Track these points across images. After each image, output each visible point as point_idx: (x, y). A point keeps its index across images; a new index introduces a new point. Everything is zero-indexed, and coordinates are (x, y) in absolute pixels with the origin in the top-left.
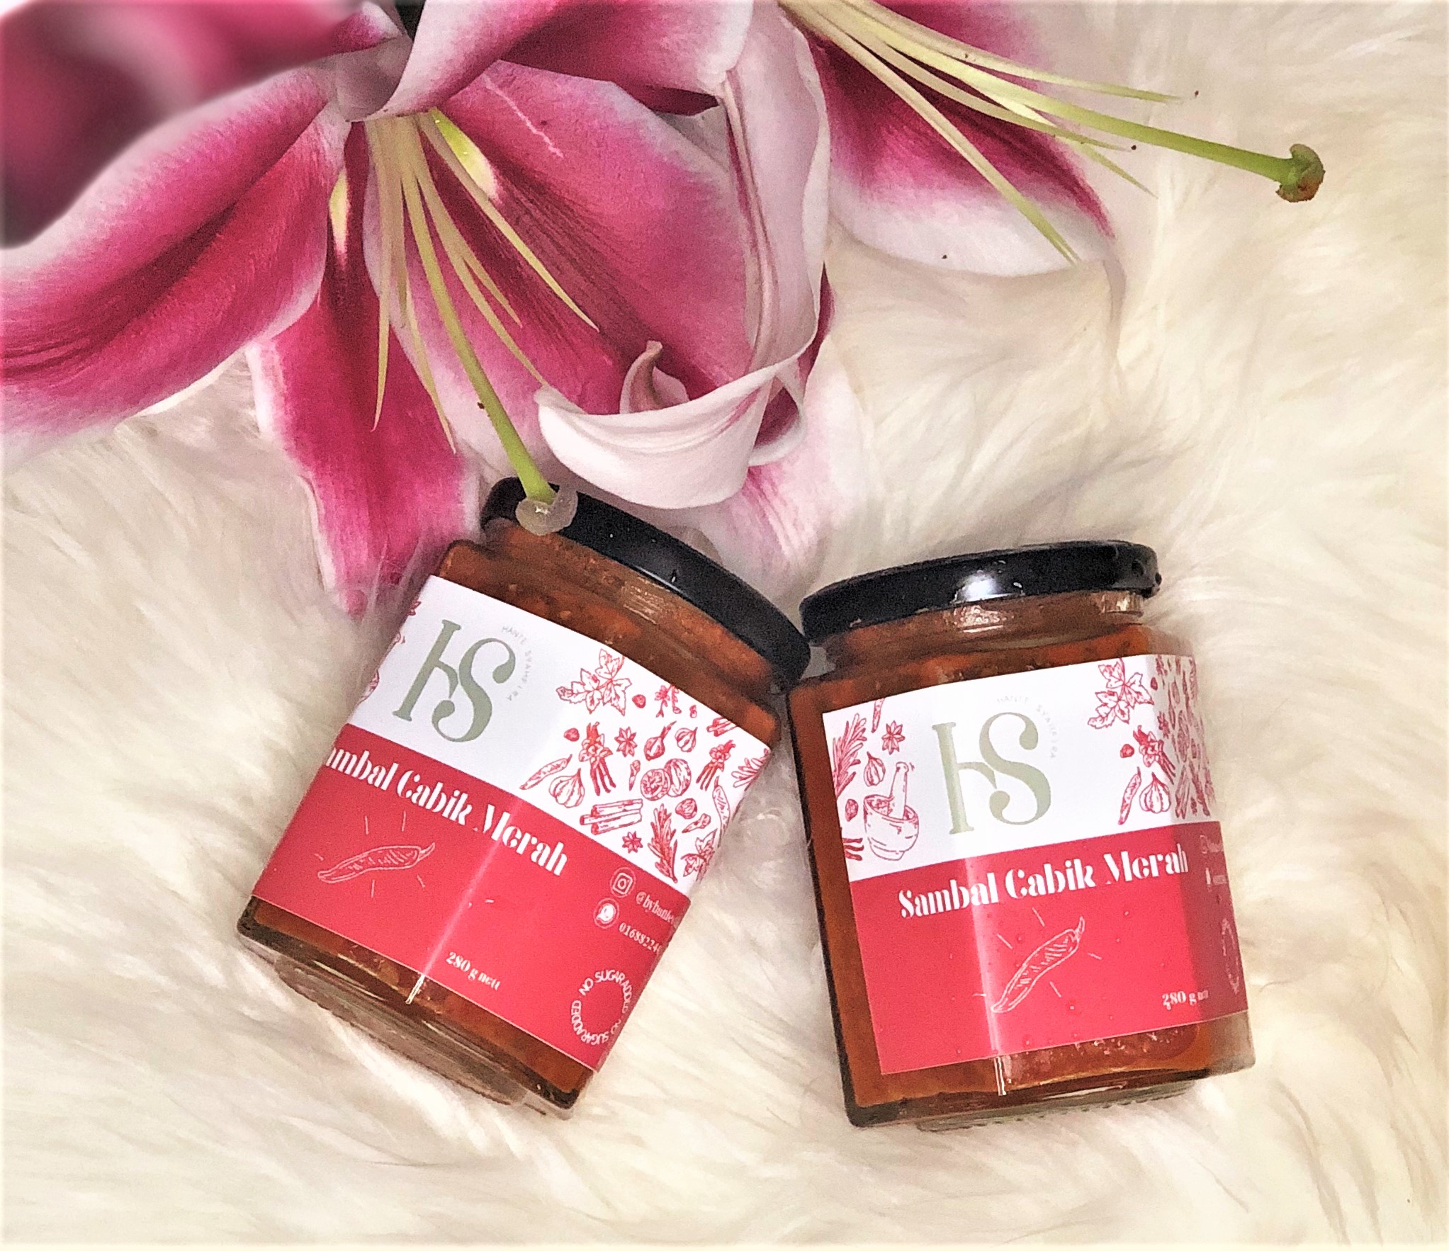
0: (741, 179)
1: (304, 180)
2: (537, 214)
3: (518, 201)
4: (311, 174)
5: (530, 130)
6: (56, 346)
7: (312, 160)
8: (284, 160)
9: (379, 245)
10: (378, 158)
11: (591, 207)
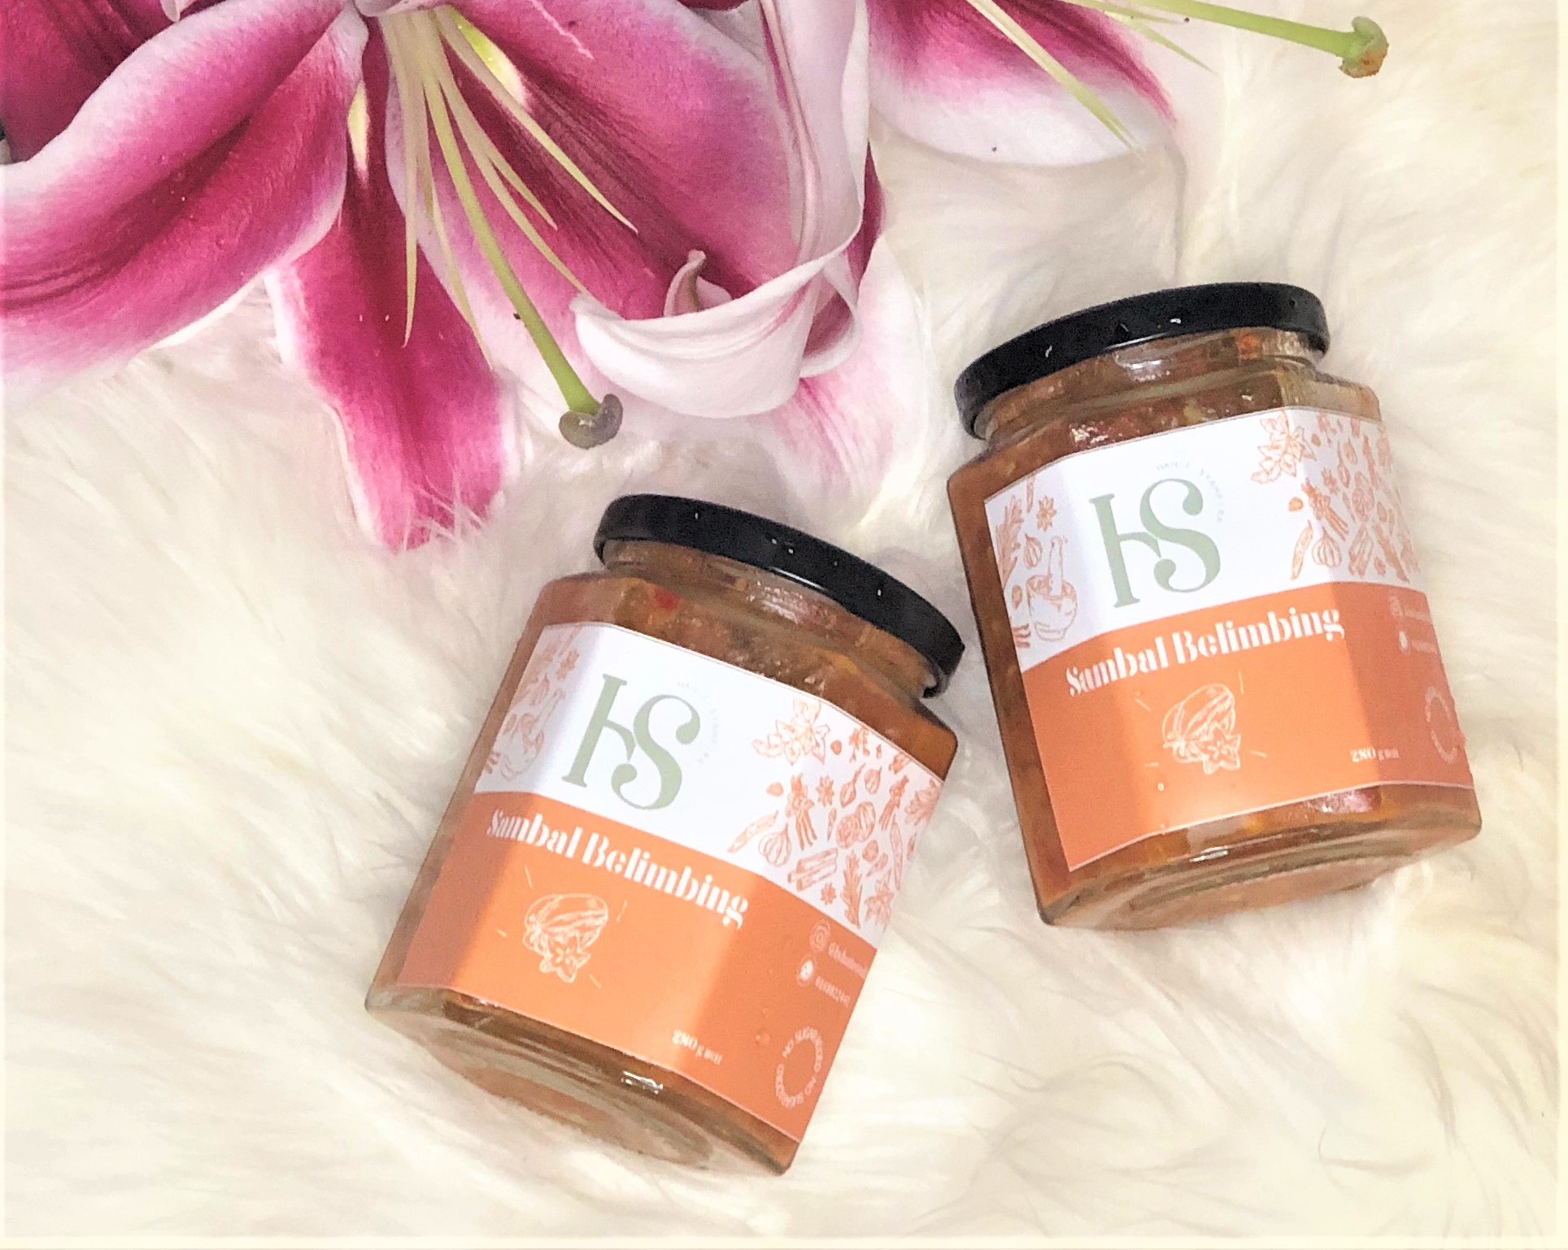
0: (779, 73)
1: (320, 93)
2: (569, 121)
3: (549, 110)
4: (327, 85)
5: (558, 32)
6: (65, 274)
7: (328, 72)
8: (298, 72)
9: (403, 159)
10: (398, 68)
11: (623, 110)
